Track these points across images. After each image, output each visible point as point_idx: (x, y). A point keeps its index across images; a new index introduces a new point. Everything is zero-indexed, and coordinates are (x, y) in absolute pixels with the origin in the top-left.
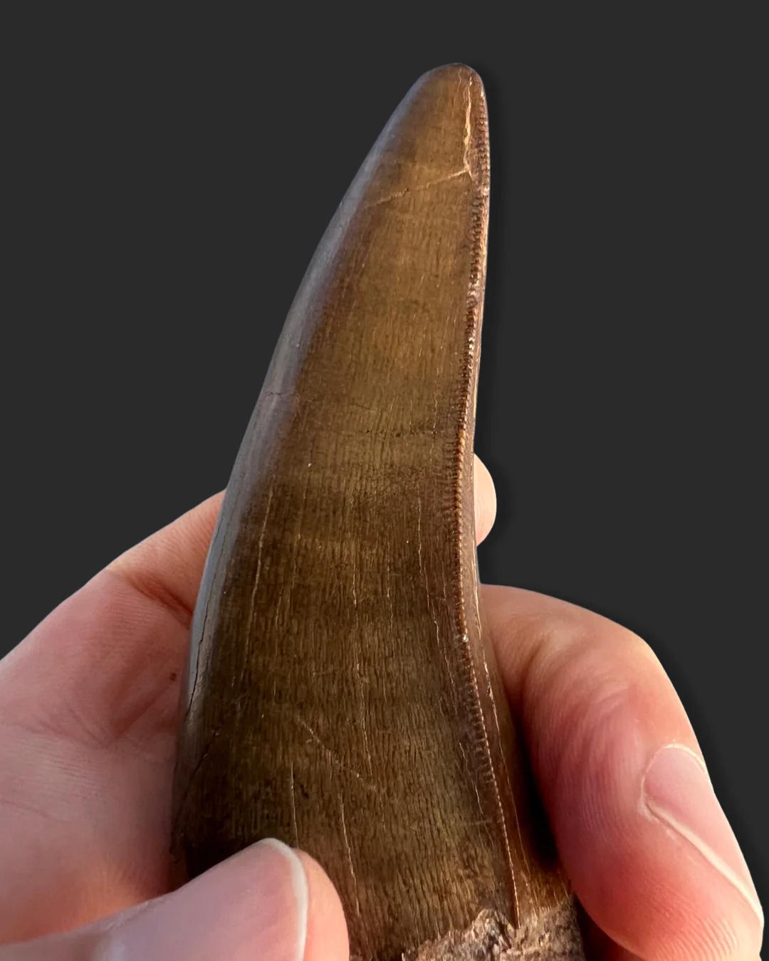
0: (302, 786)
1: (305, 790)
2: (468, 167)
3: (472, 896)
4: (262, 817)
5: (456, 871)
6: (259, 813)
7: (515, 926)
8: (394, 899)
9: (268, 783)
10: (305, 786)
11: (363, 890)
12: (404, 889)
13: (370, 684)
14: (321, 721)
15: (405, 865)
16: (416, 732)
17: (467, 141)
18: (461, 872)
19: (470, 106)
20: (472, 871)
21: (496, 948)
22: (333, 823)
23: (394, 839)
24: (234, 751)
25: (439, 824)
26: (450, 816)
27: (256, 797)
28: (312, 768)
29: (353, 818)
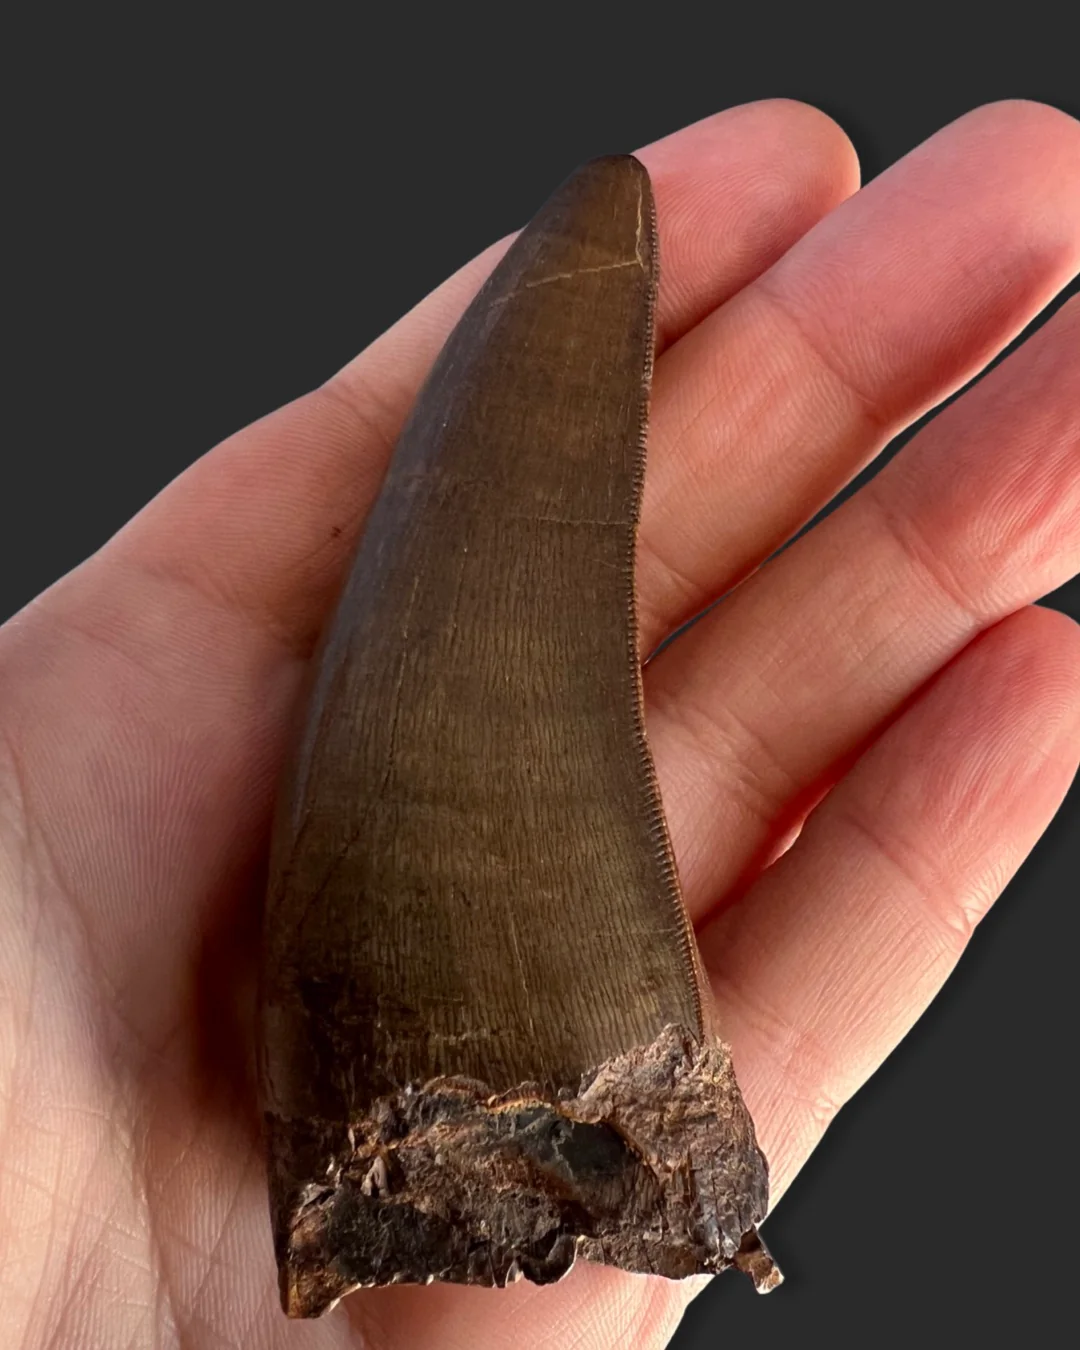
0: (464, 895)
1: (468, 899)
2: (639, 258)
3: (656, 1009)
4: (414, 932)
5: (639, 982)
6: (410, 929)
7: (701, 1044)
8: (572, 1014)
9: (421, 893)
10: (467, 893)
11: (536, 1004)
12: (582, 1001)
13: (542, 783)
14: (485, 824)
15: (584, 977)
16: (594, 834)
17: (638, 232)
18: (643, 983)
19: (640, 199)
20: (656, 982)
21: (678, 1070)
22: (501, 934)
23: (571, 949)
24: (375, 863)
25: (620, 932)
26: (632, 924)
27: (408, 909)
28: (475, 874)
29: (524, 928)
